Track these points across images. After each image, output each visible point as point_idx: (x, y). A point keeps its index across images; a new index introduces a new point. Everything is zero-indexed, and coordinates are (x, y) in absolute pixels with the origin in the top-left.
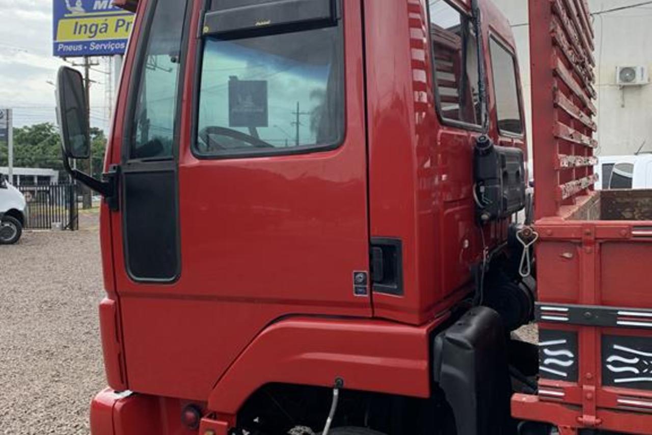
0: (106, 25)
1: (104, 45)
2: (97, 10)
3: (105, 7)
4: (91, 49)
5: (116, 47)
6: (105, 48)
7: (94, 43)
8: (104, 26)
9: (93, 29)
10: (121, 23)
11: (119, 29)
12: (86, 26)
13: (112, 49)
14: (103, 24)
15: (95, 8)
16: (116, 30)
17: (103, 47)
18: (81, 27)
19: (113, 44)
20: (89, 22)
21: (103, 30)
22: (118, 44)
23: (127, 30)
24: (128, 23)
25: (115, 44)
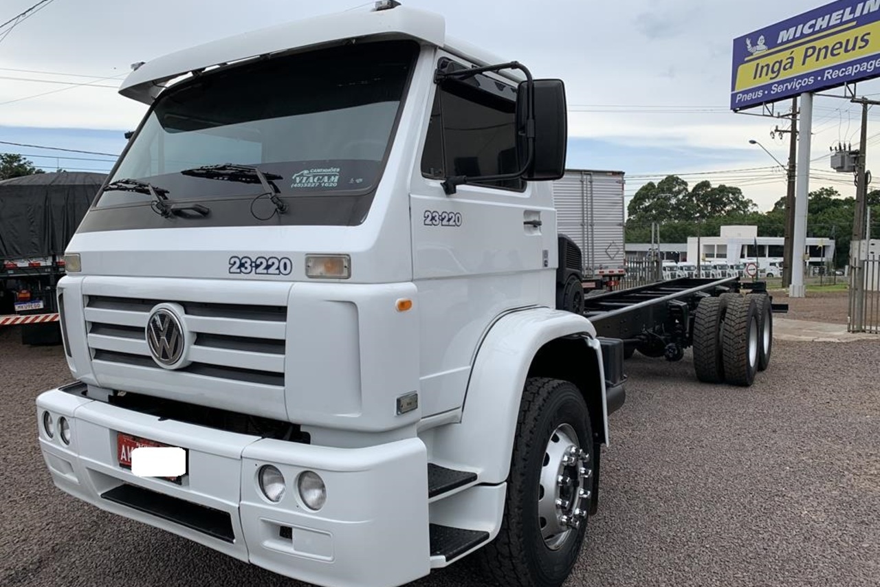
0: (792, 58)
1: (788, 84)
2: (783, 43)
3: (791, 38)
4: (772, 92)
5: (803, 85)
6: (789, 88)
7: (776, 85)
8: (790, 60)
9: (776, 68)
10: (810, 51)
11: (807, 59)
12: (768, 65)
13: (798, 87)
14: (787, 59)
15: (779, 41)
16: (804, 63)
17: (787, 86)
18: (762, 67)
19: (800, 81)
20: (770, 60)
21: (787, 67)
22: (806, 79)
23: (817, 60)
24: (820, 50)
25: (802, 80)
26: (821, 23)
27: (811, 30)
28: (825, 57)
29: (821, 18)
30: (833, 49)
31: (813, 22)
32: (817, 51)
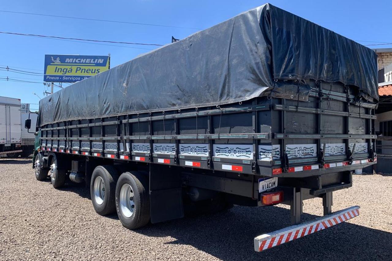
0: (72, 69)
2: (67, 63)
3: (71, 62)
4: (63, 79)
6: (70, 79)
7: (65, 77)
8: (71, 70)
9: (65, 70)
10: (79, 69)
11: (78, 71)
12: (61, 69)
13: (74, 80)
15: (66, 62)
16: (76, 72)
17: (69, 78)
18: (59, 69)
19: (74, 78)
20: (63, 67)
21: (70, 71)
23: (81, 72)
24: (82, 69)
25: (76, 78)
26: (82, 60)
27: (79, 62)
28: (84, 72)
29: (83, 59)
30: (87, 71)
31: (80, 59)
32: (81, 69)
